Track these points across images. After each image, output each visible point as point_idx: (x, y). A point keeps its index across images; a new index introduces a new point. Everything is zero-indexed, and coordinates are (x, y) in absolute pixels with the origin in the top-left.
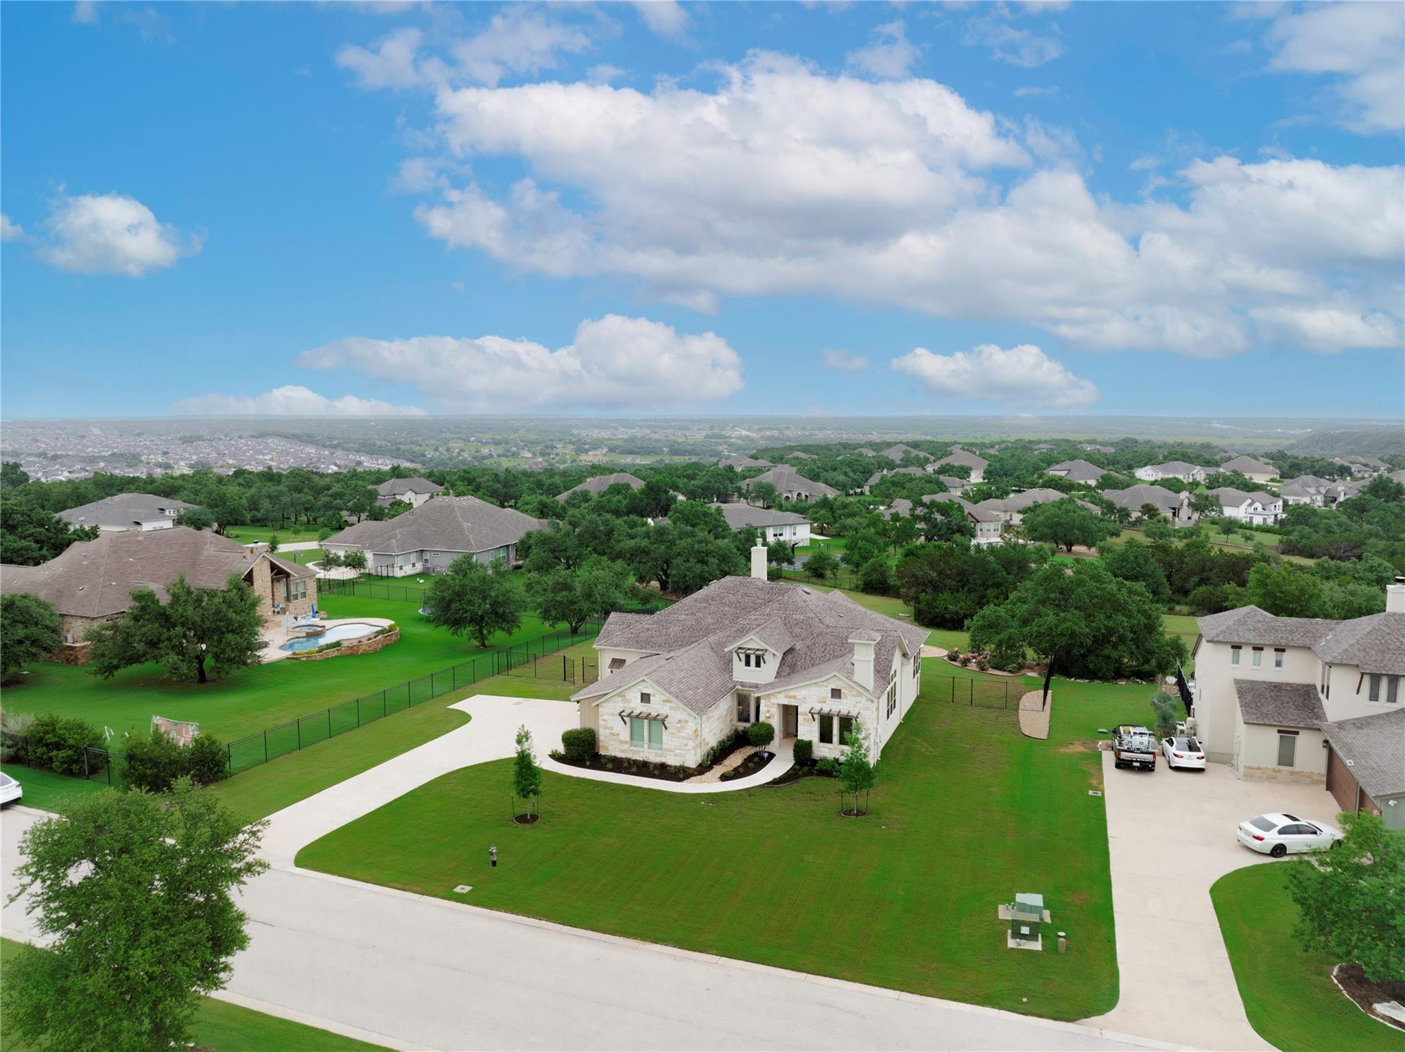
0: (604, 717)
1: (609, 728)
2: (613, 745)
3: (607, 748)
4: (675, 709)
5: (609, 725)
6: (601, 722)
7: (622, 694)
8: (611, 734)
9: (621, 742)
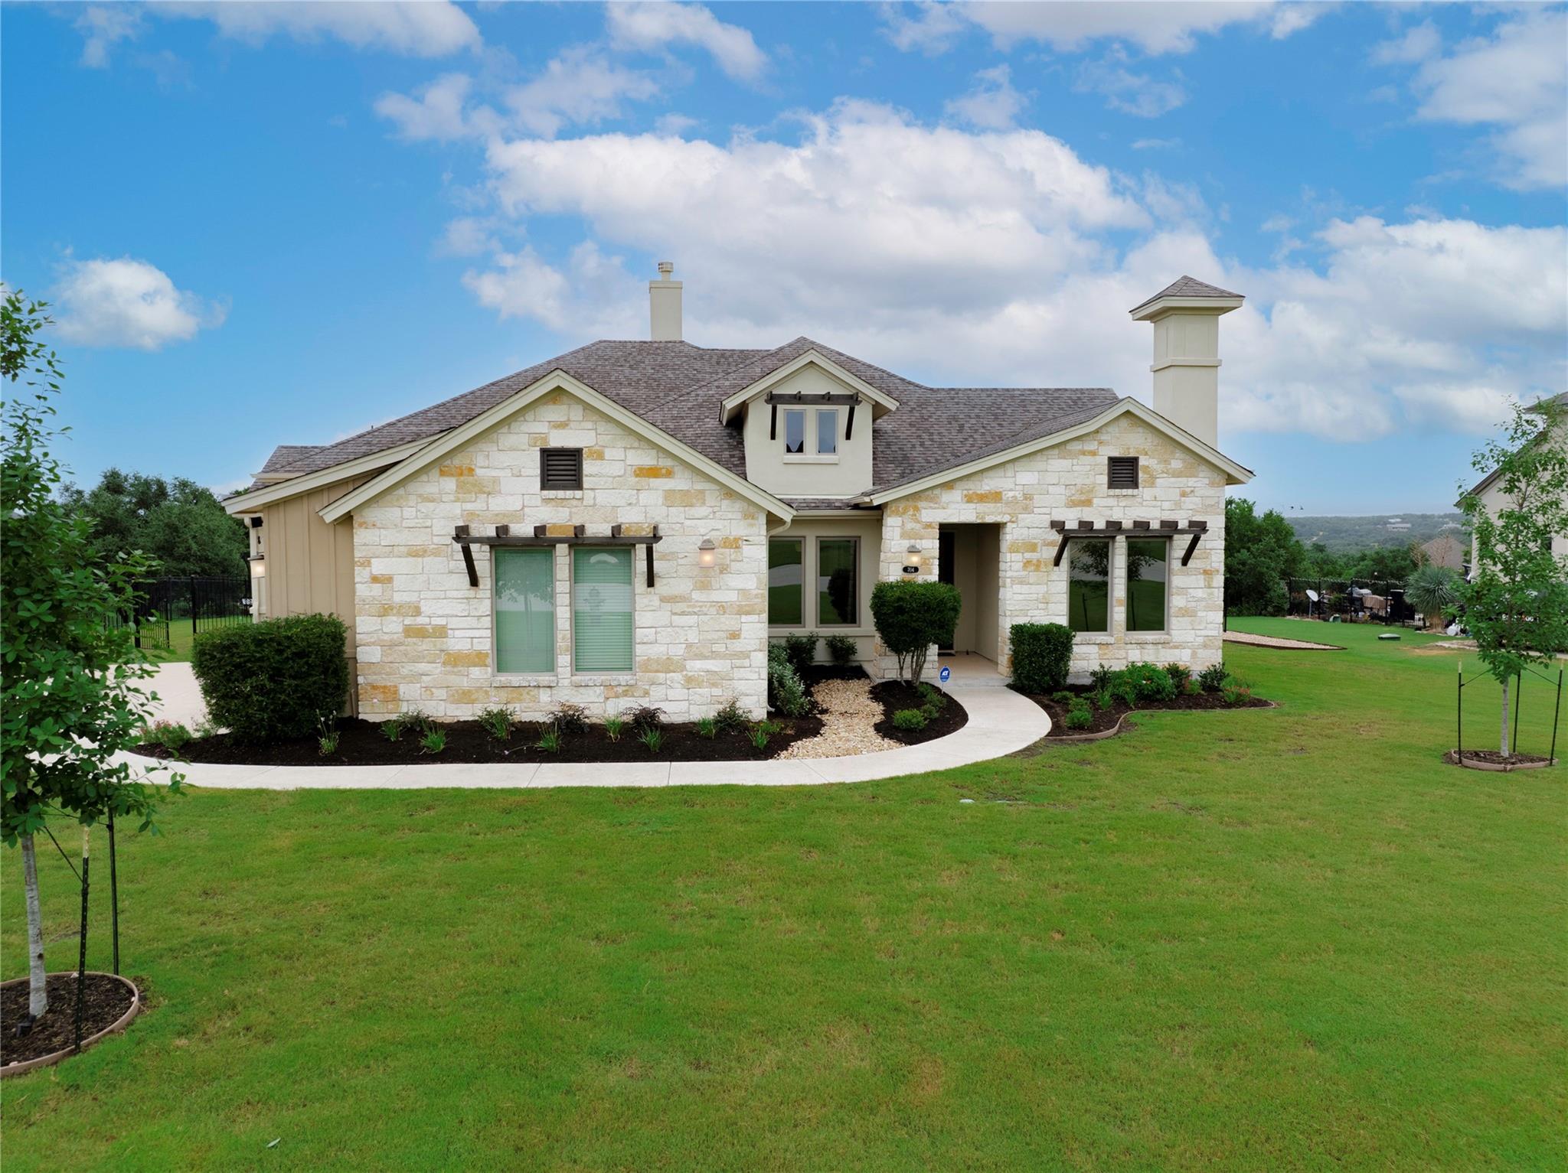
0: (378, 567)
1: (402, 610)
2: (417, 677)
3: (391, 695)
4: (686, 499)
5: (398, 598)
6: (364, 590)
7: (458, 461)
8: (409, 631)
9: (456, 661)
